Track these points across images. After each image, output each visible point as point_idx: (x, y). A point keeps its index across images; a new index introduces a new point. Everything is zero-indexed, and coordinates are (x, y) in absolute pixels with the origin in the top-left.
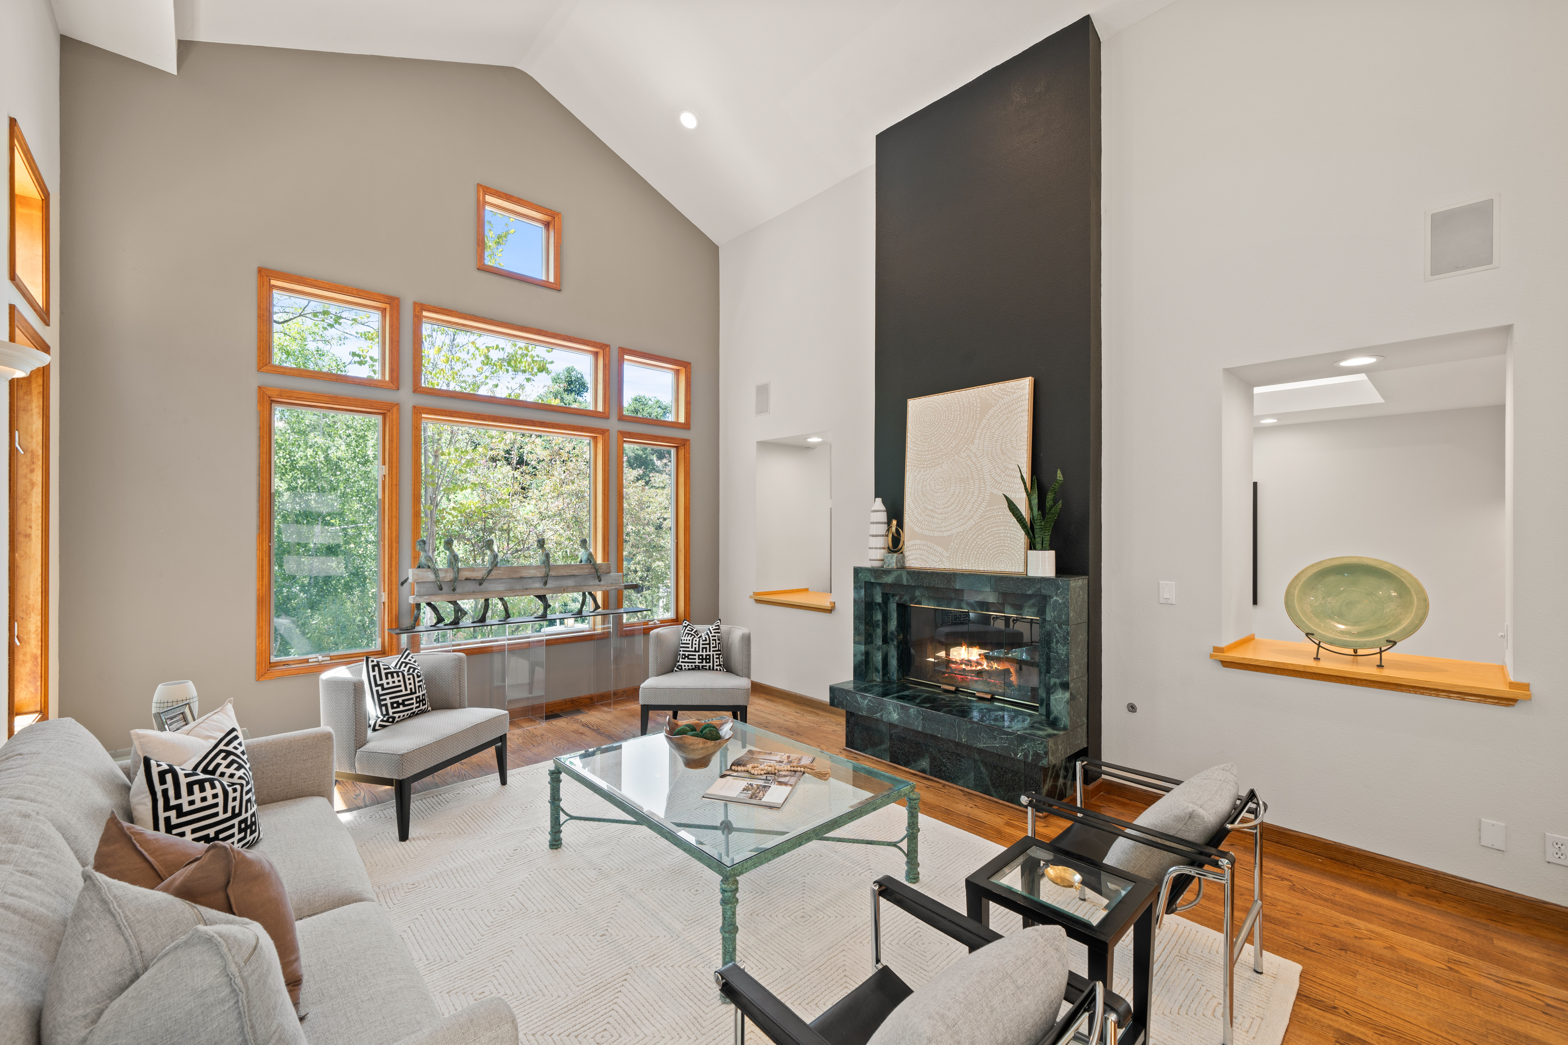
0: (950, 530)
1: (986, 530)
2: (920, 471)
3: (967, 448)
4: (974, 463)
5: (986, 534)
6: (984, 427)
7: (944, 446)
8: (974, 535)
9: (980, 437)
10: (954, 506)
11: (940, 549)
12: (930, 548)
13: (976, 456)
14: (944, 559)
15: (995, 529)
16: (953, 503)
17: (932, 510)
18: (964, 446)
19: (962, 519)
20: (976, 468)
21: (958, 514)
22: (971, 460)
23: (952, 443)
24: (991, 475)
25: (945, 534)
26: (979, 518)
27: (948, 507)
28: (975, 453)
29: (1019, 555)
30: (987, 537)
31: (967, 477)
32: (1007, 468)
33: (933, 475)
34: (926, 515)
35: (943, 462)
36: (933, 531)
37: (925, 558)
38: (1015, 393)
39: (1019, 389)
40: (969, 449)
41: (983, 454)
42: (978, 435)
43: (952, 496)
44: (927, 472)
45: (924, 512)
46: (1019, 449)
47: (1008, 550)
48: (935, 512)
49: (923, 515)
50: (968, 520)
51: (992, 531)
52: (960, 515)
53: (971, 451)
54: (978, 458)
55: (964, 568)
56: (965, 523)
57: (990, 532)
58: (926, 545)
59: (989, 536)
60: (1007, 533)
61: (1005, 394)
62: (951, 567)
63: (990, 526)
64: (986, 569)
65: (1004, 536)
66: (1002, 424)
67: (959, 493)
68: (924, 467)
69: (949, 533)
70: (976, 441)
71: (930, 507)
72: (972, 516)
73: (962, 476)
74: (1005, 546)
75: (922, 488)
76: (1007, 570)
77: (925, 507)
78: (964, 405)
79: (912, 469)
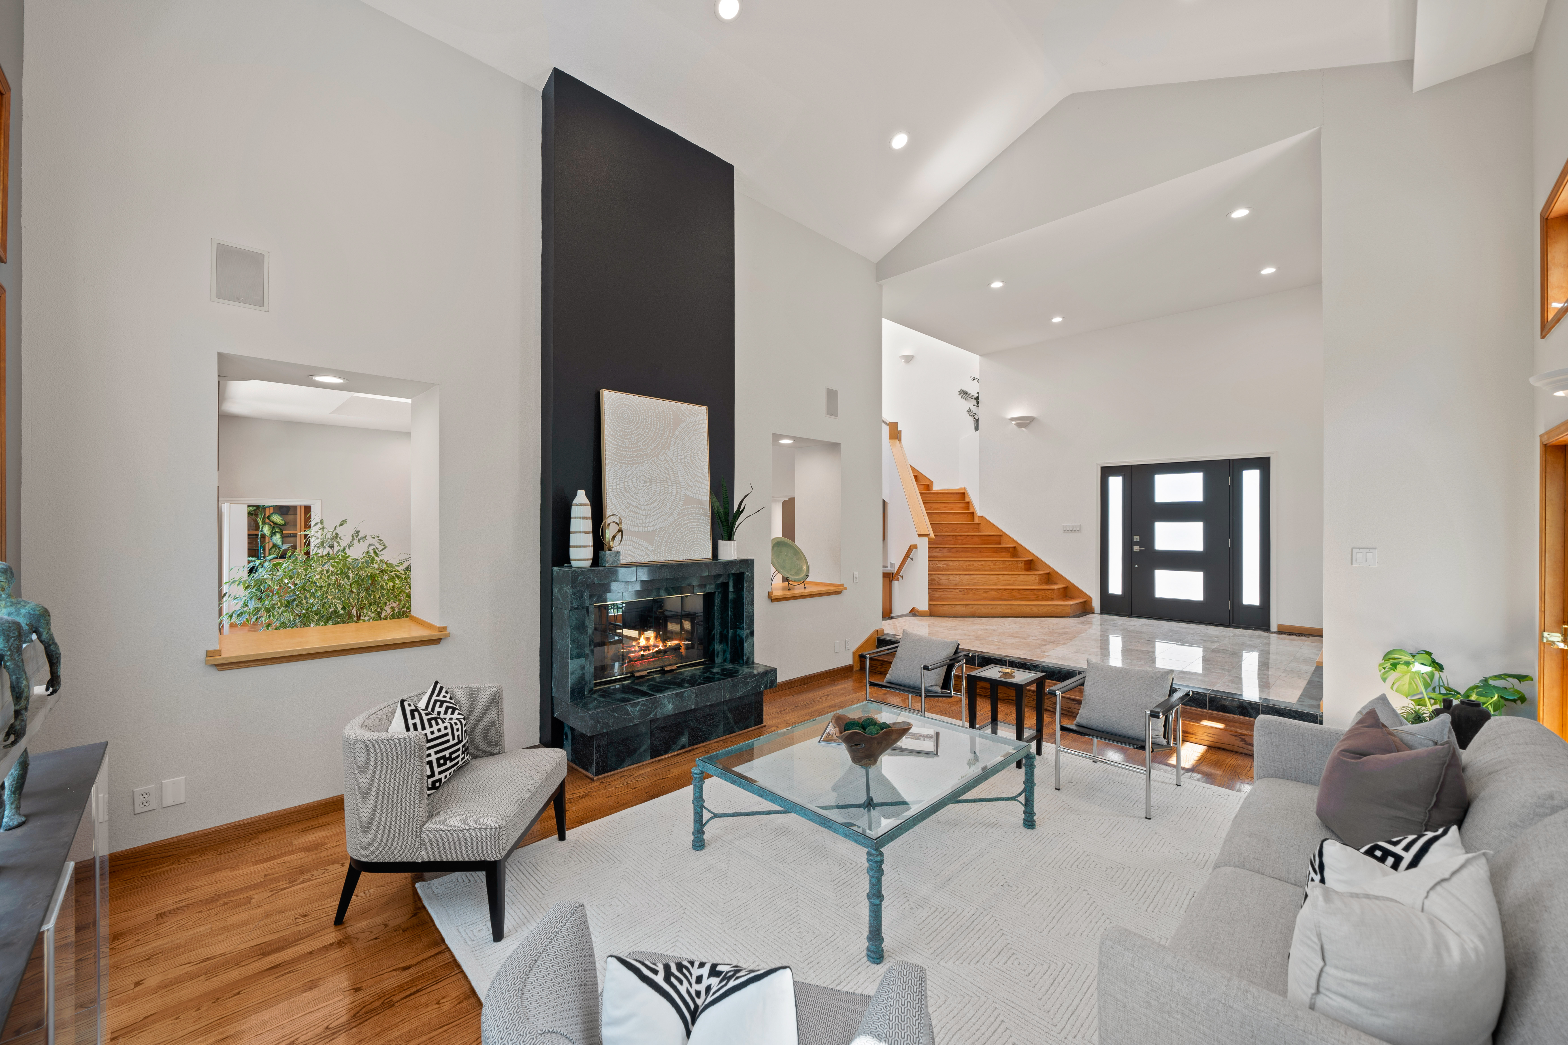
0: (654, 526)
1: (684, 525)
2: (621, 467)
3: (664, 453)
4: (671, 467)
5: (684, 529)
6: (677, 437)
7: (643, 446)
8: (674, 529)
9: (674, 445)
10: (656, 503)
11: (645, 544)
12: (636, 543)
13: (672, 461)
14: (649, 553)
15: (690, 524)
16: (655, 501)
17: (635, 507)
18: (661, 450)
19: (664, 515)
20: (673, 471)
21: (660, 510)
22: (669, 464)
23: (651, 445)
24: (685, 479)
25: (650, 529)
26: (678, 515)
27: (651, 504)
28: (671, 459)
29: (707, 545)
30: (685, 531)
31: (666, 479)
32: (696, 475)
33: (635, 472)
34: (630, 511)
35: (644, 462)
36: (638, 527)
37: (632, 554)
38: (697, 415)
39: (701, 413)
40: (666, 454)
41: (677, 461)
42: (673, 443)
43: (654, 494)
44: (629, 469)
45: (628, 508)
46: (703, 462)
47: (700, 542)
48: (638, 508)
49: (627, 511)
50: (669, 517)
51: (688, 526)
52: (662, 512)
53: (667, 455)
54: (673, 463)
55: (667, 559)
56: (666, 519)
57: (687, 527)
58: (631, 541)
59: (686, 530)
60: (699, 528)
61: (691, 414)
62: (656, 559)
63: (686, 522)
64: (684, 558)
65: (697, 530)
66: (690, 438)
67: (660, 492)
68: (625, 463)
69: (653, 528)
70: (672, 448)
71: (634, 504)
72: (672, 514)
73: (662, 477)
74: (697, 538)
75: (624, 484)
76: (700, 558)
77: (628, 503)
78: (659, 413)
79: (612, 463)
